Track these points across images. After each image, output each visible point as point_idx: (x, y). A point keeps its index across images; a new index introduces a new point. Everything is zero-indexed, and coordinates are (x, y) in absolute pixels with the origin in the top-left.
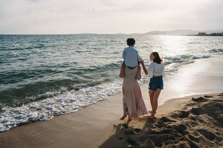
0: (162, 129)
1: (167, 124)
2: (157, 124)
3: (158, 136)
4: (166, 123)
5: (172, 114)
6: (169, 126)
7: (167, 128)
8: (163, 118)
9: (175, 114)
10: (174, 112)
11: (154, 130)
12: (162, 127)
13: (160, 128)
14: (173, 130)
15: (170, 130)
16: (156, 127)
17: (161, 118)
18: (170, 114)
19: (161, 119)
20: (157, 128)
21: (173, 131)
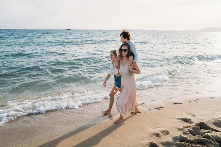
0: (197, 137)
1: (205, 132)
2: (191, 129)
3: (189, 145)
4: (203, 131)
5: (215, 121)
6: (207, 135)
7: (204, 137)
8: (200, 123)
9: (219, 121)
10: (219, 118)
11: (185, 137)
12: (198, 135)
13: (194, 136)
14: (213, 142)
15: (208, 141)
16: (188, 134)
17: (198, 123)
18: (213, 121)
19: (198, 125)
20: (191, 135)
21: (211, 143)
